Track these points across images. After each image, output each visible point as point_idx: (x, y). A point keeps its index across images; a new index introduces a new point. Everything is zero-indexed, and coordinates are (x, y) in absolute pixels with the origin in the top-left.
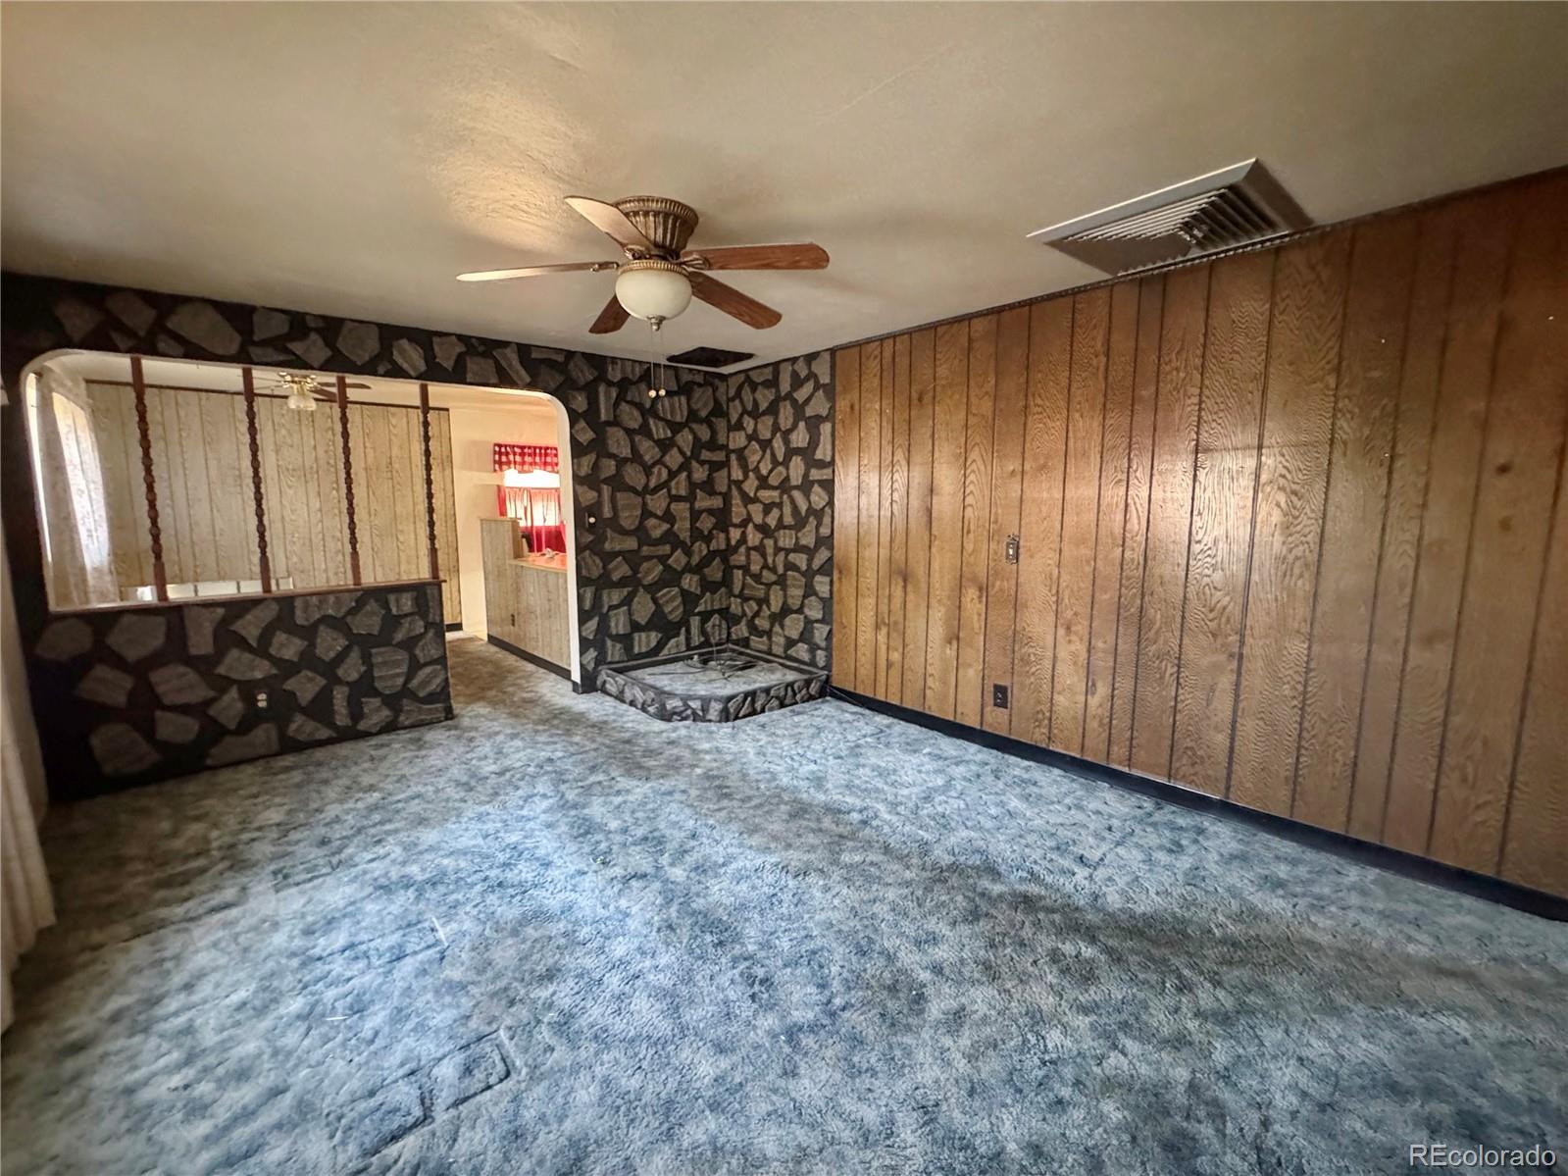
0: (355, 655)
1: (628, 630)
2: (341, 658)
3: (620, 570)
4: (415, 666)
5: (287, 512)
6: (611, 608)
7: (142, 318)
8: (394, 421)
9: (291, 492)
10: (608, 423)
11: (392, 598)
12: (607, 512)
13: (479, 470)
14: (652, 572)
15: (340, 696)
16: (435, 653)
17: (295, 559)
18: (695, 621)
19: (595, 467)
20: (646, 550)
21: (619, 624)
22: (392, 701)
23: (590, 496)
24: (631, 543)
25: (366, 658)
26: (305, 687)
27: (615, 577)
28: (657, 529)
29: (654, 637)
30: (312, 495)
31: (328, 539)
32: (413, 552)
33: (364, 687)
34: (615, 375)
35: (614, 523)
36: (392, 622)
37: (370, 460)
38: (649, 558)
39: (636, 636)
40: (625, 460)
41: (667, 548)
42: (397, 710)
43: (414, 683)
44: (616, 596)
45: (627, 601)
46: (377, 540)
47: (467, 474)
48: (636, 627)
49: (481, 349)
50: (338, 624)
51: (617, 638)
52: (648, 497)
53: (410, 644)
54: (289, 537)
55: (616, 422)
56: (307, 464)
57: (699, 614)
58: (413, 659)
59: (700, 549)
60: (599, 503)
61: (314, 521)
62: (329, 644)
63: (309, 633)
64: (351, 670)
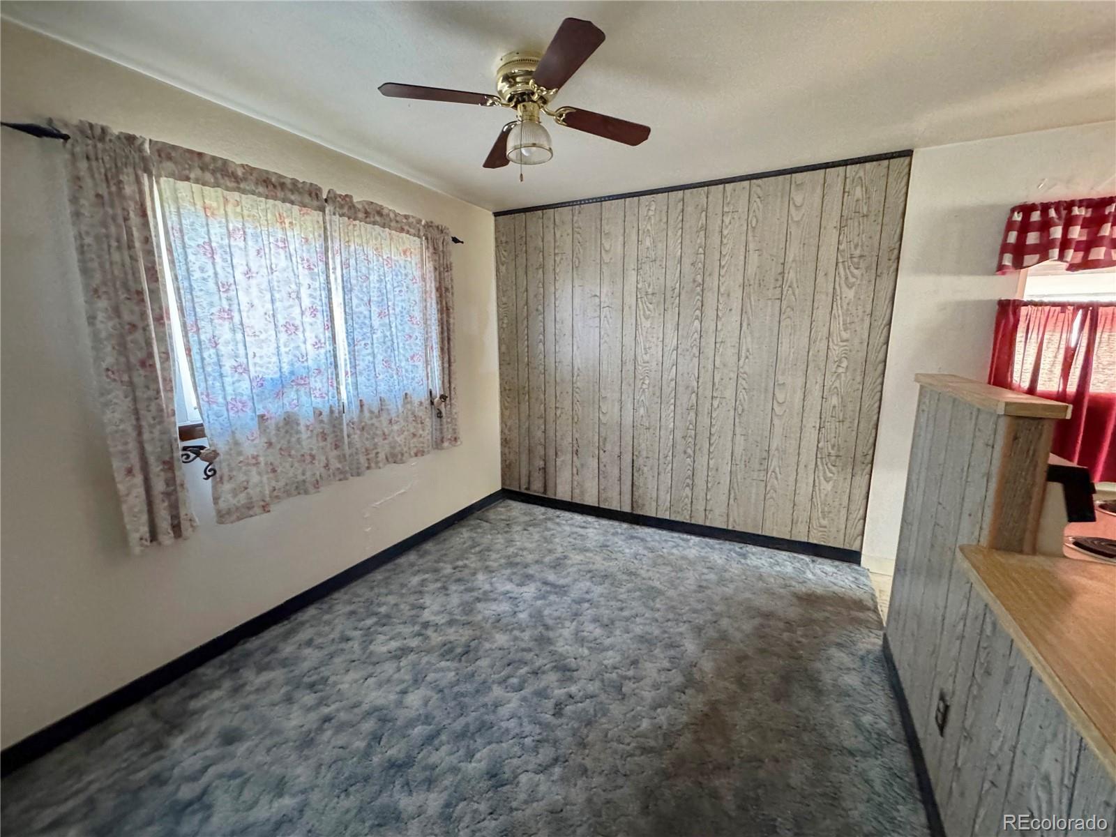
5: (640, 351)
8: (798, 198)
9: (647, 324)
13: (958, 272)
17: (642, 411)
30: (670, 326)
31: (681, 389)
32: (796, 420)
37: (751, 270)
46: (742, 395)
47: (927, 282)
54: (639, 383)
56: (669, 284)
61: (667, 364)
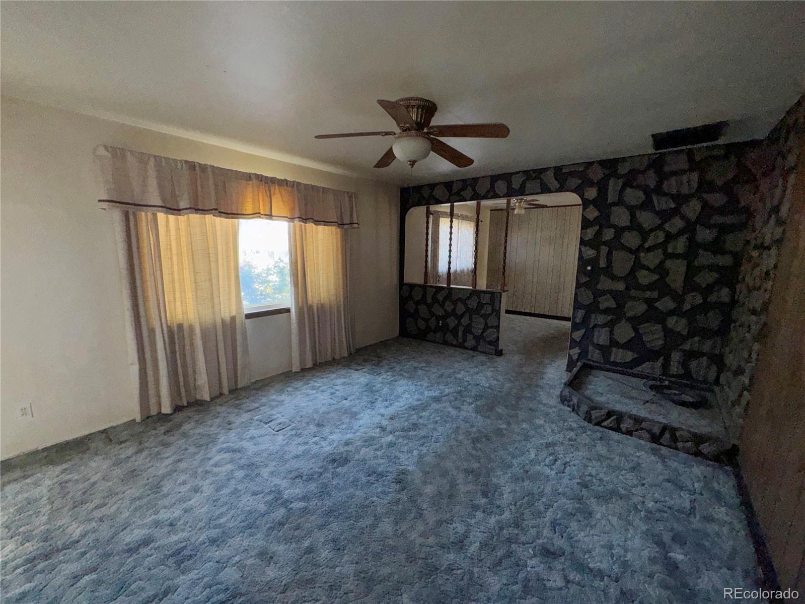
0: (467, 316)
1: (607, 343)
2: (463, 315)
3: (607, 302)
4: (486, 327)
6: (595, 326)
7: (426, 193)
10: (614, 204)
11: (482, 295)
12: (603, 263)
14: (637, 308)
15: (461, 329)
16: (496, 324)
18: (676, 356)
19: (599, 233)
20: (633, 293)
21: (601, 337)
22: (478, 339)
23: (590, 253)
24: (621, 286)
25: (471, 319)
26: (452, 322)
27: (602, 306)
28: (644, 277)
29: (629, 356)
33: (468, 330)
34: (623, 169)
35: (608, 271)
36: (480, 305)
38: (635, 299)
39: (614, 350)
40: (624, 229)
41: (655, 294)
42: (478, 343)
43: (484, 335)
44: (601, 319)
45: (611, 325)
48: (614, 343)
49: (534, 175)
50: (464, 302)
51: (599, 347)
52: (642, 255)
53: (486, 317)
55: (620, 202)
57: (683, 351)
58: (486, 324)
59: (693, 299)
60: (597, 258)
62: (461, 309)
63: (455, 303)
64: (465, 321)
